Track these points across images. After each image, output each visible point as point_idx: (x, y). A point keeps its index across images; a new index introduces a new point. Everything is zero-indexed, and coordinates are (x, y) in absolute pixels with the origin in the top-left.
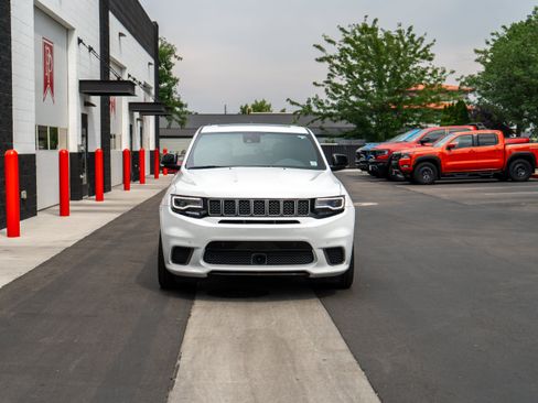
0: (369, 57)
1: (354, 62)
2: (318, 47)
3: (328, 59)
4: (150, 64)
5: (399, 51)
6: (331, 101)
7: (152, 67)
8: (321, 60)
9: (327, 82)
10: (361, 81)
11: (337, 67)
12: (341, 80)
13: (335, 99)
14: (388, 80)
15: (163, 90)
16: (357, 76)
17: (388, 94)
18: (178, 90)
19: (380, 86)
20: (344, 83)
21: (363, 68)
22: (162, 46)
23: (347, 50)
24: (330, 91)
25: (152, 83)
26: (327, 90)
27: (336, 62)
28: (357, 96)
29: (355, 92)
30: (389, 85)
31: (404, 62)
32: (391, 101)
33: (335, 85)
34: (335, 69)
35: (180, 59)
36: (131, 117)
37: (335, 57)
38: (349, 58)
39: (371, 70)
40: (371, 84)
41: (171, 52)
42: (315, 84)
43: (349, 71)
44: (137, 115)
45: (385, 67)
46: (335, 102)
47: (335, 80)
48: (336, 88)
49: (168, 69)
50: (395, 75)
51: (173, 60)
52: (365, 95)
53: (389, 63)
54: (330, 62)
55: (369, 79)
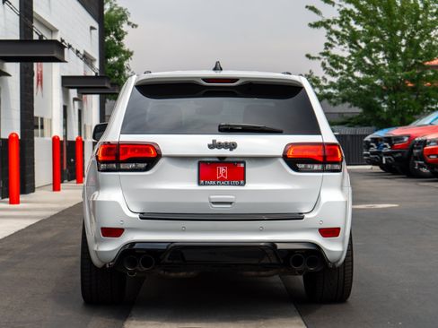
0: (379, 20)
1: (359, 28)
2: (312, 8)
3: (325, 24)
4: (92, 28)
5: (418, 12)
6: (330, 79)
7: (96, 33)
8: (316, 25)
9: (324, 54)
10: (368, 52)
11: (337, 34)
12: (343, 51)
13: (334, 75)
14: (403, 49)
15: (112, 66)
16: (363, 45)
17: (403, 69)
18: (131, 67)
19: (392, 58)
20: (346, 54)
21: (371, 34)
22: (111, 10)
23: (349, 13)
24: (328, 66)
25: (95, 54)
26: (323, 65)
27: (336, 27)
28: (363, 71)
29: (360, 66)
30: (405, 56)
31: (424, 27)
32: (407, 78)
33: (334, 57)
34: (334, 37)
35: (134, 26)
36: (66, 96)
37: (334, 22)
38: (352, 23)
39: (382, 37)
40: (381, 55)
41: (123, 17)
42: (308, 56)
43: (353, 38)
44: (73, 93)
45: (399, 33)
46: (335, 80)
47: (334, 51)
48: (336, 61)
49: (119, 39)
50: (412, 43)
51: (125, 27)
52: (374, 70)
53: (404, 29)
54: (328, 28)
55: (379, 49)
